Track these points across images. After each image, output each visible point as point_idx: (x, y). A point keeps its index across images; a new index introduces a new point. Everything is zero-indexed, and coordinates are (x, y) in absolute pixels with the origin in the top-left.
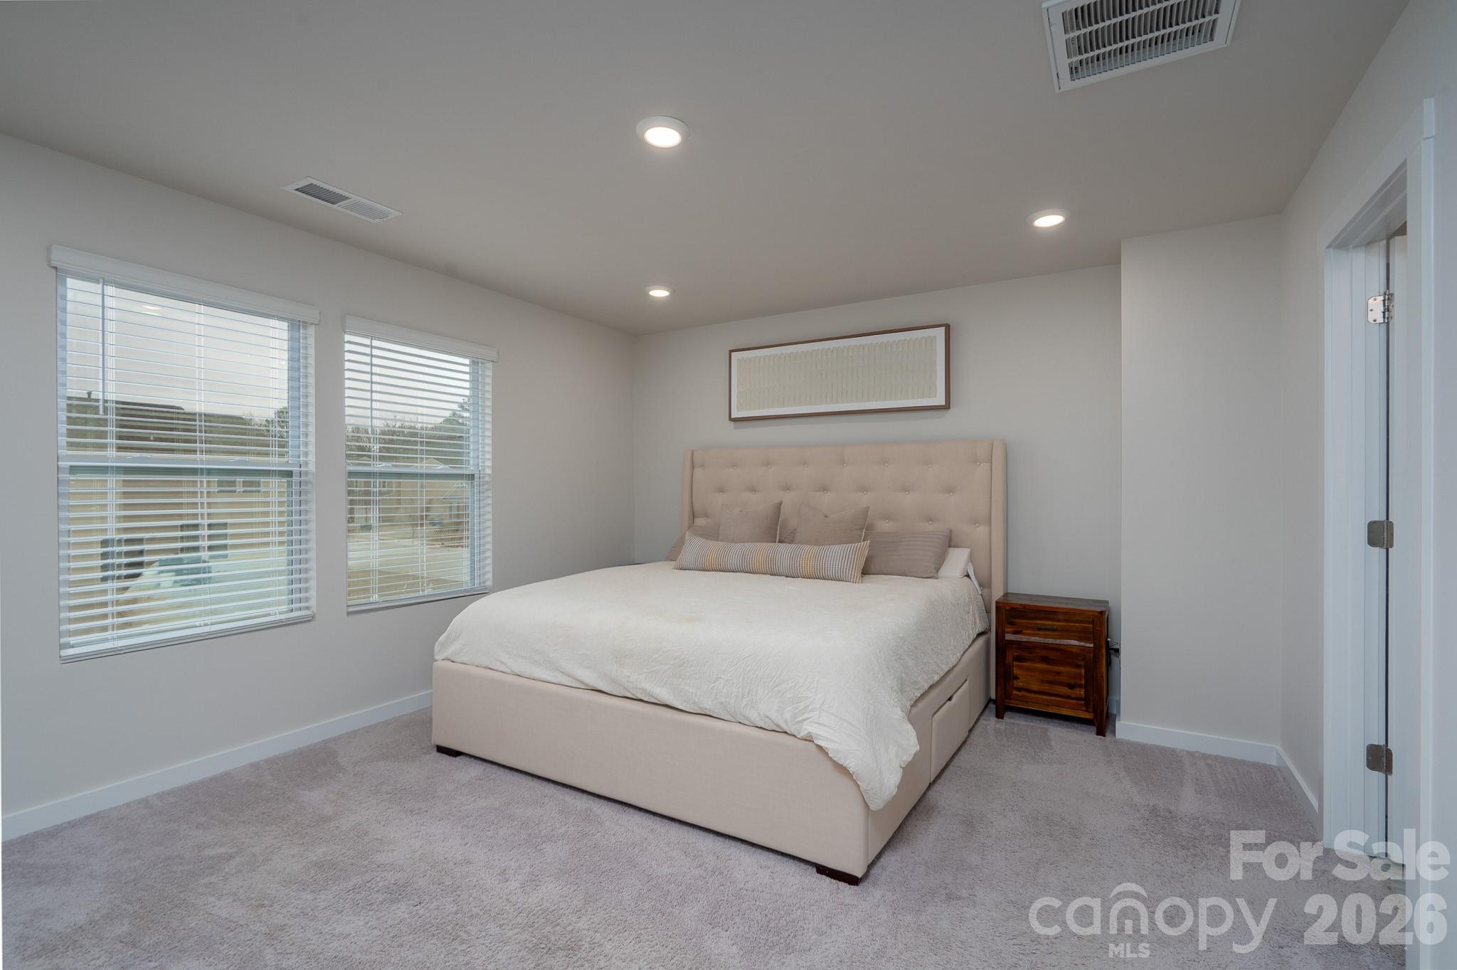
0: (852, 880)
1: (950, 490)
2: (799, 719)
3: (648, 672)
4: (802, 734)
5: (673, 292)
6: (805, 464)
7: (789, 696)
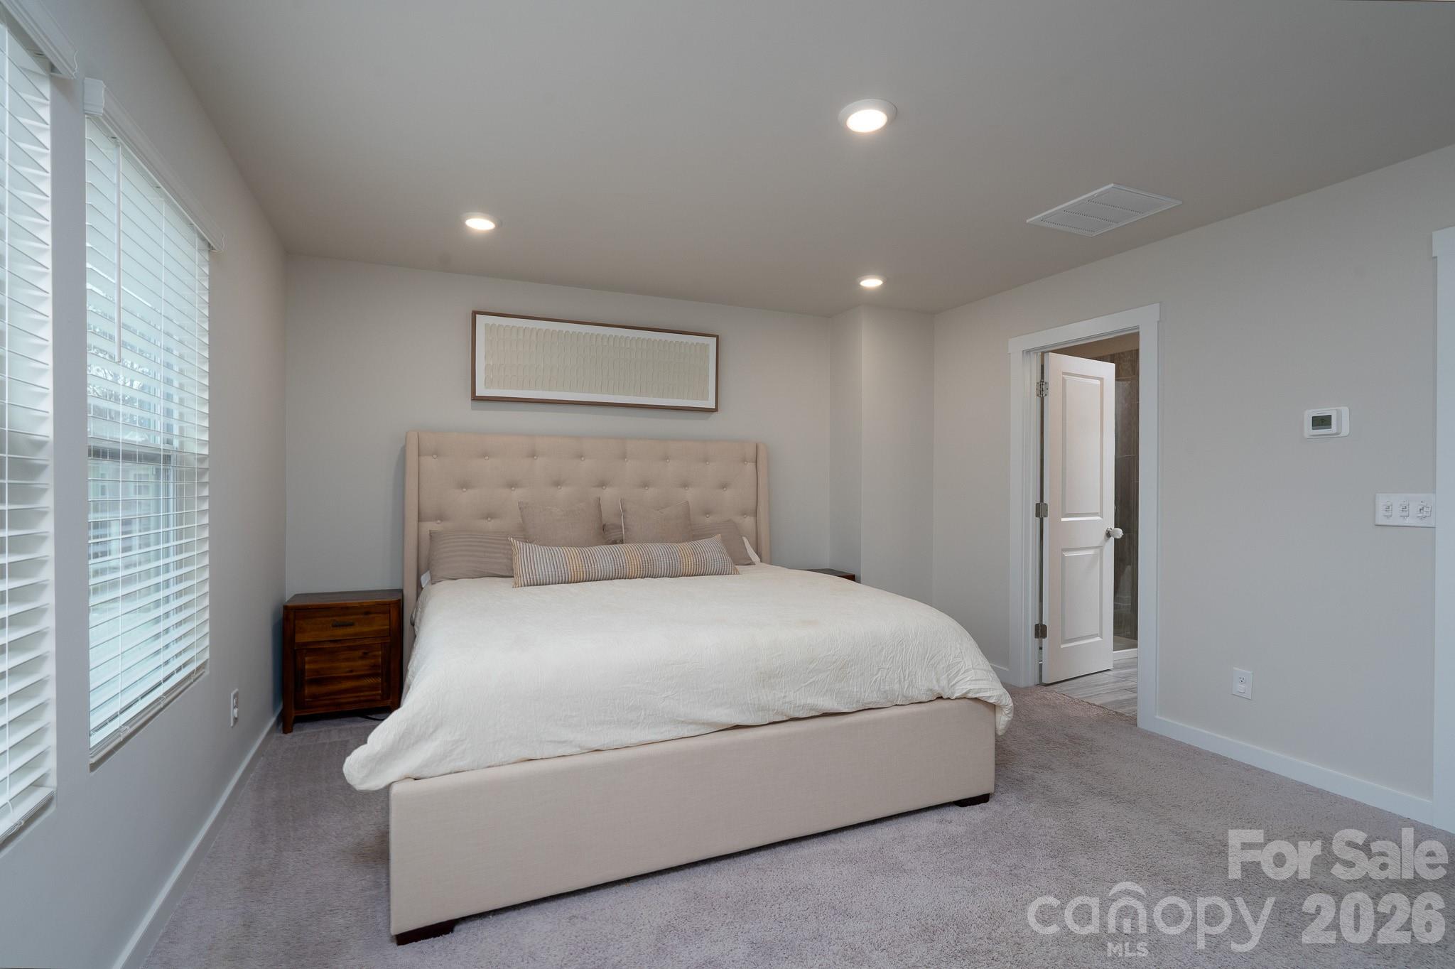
0: (984, 799)
1: (724, 486)
2: (953, 683)
3: (805, 686)
4: (957, 694)
5: (499, 225)
6: (582, 456)
7: (942, 666)
